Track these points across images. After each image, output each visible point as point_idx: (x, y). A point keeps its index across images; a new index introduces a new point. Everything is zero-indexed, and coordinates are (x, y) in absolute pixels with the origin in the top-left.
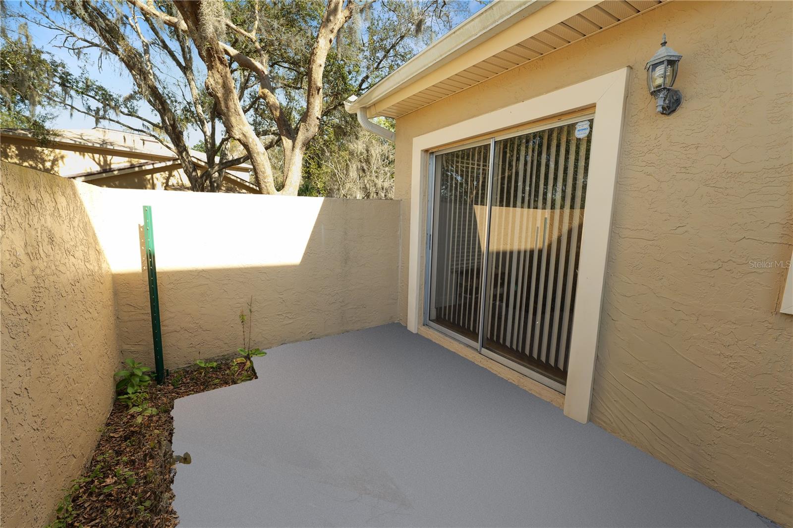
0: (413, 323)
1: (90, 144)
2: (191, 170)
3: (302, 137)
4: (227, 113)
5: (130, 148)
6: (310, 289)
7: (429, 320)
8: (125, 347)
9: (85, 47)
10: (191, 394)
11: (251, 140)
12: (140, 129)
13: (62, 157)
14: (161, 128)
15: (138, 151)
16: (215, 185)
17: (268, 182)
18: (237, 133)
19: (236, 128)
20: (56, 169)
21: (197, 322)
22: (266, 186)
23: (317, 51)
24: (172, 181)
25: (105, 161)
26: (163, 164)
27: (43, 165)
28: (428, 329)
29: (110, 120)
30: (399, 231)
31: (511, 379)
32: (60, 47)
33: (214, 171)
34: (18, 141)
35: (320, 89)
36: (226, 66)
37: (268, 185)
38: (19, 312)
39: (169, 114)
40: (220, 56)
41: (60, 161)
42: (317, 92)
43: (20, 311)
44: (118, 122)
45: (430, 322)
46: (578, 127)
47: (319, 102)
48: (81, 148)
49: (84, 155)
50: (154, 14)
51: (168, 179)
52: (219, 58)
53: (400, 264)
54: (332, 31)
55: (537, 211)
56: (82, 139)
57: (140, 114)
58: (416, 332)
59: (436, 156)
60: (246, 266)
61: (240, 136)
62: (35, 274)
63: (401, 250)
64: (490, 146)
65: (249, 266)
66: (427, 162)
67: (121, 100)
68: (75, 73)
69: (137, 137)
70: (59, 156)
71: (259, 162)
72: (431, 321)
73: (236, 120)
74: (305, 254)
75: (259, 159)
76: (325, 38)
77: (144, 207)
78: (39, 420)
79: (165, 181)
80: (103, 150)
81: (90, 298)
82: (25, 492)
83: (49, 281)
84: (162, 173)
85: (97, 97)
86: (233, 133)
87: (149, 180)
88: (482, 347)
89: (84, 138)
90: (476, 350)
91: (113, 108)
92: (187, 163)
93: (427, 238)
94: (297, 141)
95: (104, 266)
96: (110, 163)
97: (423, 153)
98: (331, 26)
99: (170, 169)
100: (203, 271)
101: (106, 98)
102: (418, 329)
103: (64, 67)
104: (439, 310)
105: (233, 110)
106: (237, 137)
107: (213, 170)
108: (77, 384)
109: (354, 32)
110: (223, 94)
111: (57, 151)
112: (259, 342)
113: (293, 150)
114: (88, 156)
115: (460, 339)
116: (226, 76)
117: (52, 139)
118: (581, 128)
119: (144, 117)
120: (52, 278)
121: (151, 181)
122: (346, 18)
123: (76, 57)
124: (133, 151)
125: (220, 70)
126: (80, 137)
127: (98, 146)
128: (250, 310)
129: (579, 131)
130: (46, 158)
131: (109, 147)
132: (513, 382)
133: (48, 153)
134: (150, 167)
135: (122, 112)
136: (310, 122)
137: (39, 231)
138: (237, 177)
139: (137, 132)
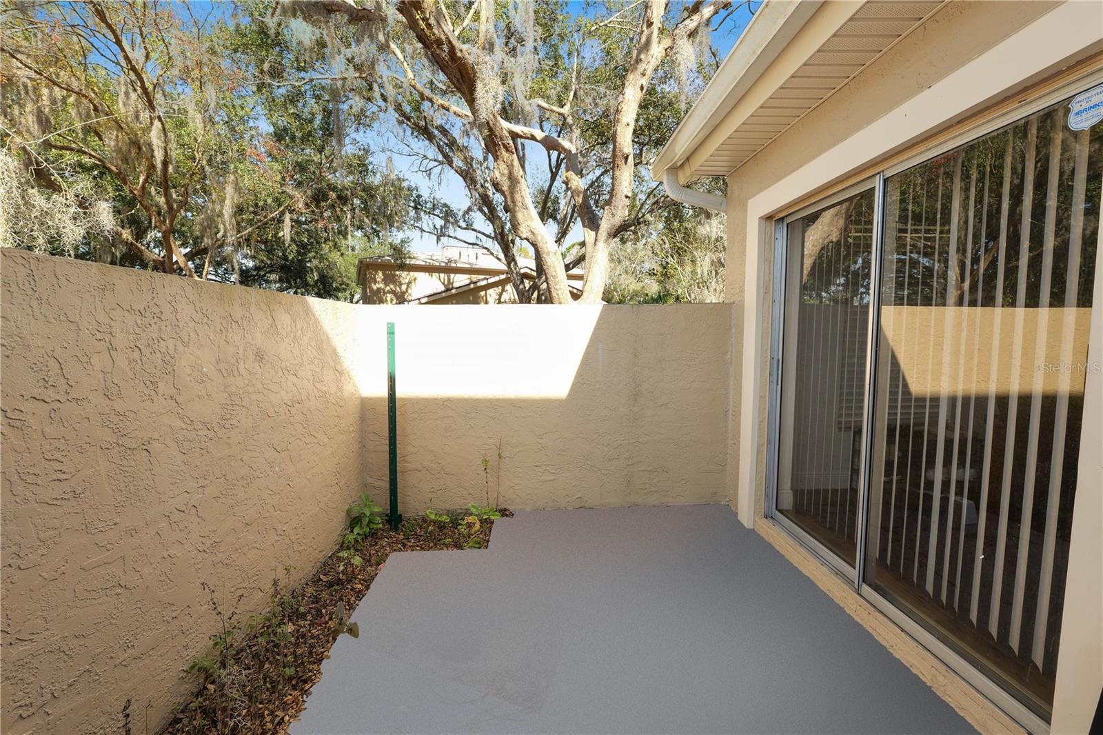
0: (747, 509)
1: (437, 264)
2: (518, 283)
3: (606, 226)
4: (514, 208)
5: (470, 264)
6: (581, 435)
7: (776, 509)
8: (370, 480)
9: (434, 167)
10: (416, 550)
11: (539, 238)
12: (474, 242)
13: (415, 279)
14: (493, 238)
15: (477, 267)
16: (543, 298)
17: (560, 289)
18: (524, 231)
19: (523, 225)
20: (409, 291)
21: (440, 462)
22: (558, 294)
23: (623, 106)
24: (505, 297)
25: (449, 280)
26: (496, 279)
27: (400, 289)
28: (771, 525)
29: (449, 236)
30: (729, 353)
31: (918, 668)
32: (416, 172)
33: (541, 282)
34: (384, 267)
35: (628, 156)
36: (512, 152)
37: (559, 292)
38: (197, 427)
39: (498, 222)
40: (505, 142)
41: (413, 283)
42: (623, 161)
43: (198, 425)
44: (455, 238)
45: (777, 512)
46: (1075, 107)
47: (628, 174)
48: (429, 269)
49: (432, 275)
50: (466, 115)
51: (500, 295)
52: (504, 144)
53: (731, 407)
54: (643, 75)
55: (994, 310)
56: (432, 259)
57: (475, 226)
58: (751, 527)
59: (787, 224)
60: (497, 397)
61: (528, 235)
62: (227, 390)
63: (732, 383)
64: (874, 190)
65: (501, 397)
66: (771, 237)
67: (461, 214)
68: (425, 193)
69: (472, 252)
70: (413, 278)
71: (549, 264)
72: (781, 511)
73: (524, 216)
74: (574, 384)
75: (550, 260)
76: (634, 86)
77: (388, 324)
78: (209, 543)
79: (497, 297)
80: (448, 269)
81: (317, 421)
82: (174, 614)
83: (250, 399)
84: (496, 288)
85: (441, 215)
86: (520, 232)
87: (483, 297)
88: (864, 581)
89: (434, 258)
90: (849, 582)
91: (452, 223)
92: (514, 275)
93: (771, 365)
94: (600, 232)
95: (348, 388)
96: (453, 282)
97: (764, 222)
98: (641, 67)
99: (502, 283)
100: (449, 400)
101: (448, 214)
102: (754, 521)
103: (417, 190)
104: (798, 493)
105: (521, 204)
106: (524, 236)
107: (540, 280)
108: (278, 512)
109: (677, 65)
110: (509, 187)
111: (412, 273)
112: (510, 499)
113: (595, 244)
114: (435, 275)
115: (826, 556)
116: (512, 165)
117: (408, 262)
118: (1085, 106)
119: (479, 229)
120: (254, 397)
121: (484, 298)
122: (666, 50)
123: (428, 178)
124: (474, 267)
125: (505, 160)
126: (430, 258)
127: (444, 264)
128: (499, 455)
129: (1078, 114)
130: (403, 282)
131: (453, 265)
132: (921, 676)
133: (404, 276)
134: (485, 283)
135: (459, 227)
136: (617, 204)
137: (241, 349)
138: (573, 287)
139: (471, 246)
